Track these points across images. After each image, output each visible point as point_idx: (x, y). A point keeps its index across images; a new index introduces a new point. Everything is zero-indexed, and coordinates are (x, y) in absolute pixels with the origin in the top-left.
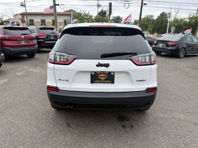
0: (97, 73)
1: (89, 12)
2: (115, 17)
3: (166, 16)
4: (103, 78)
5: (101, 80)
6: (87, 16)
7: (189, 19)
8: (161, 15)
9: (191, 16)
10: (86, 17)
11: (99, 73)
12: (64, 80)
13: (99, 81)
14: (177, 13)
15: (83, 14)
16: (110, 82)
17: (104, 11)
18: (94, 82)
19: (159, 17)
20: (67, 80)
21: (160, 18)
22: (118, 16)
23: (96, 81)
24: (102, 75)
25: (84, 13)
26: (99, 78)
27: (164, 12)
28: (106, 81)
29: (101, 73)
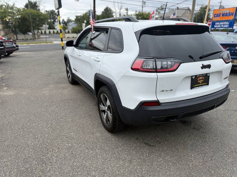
0: (197, 76)
1: (14, 4)
2: (49, 12)
3: (110, 12)
4: (200, 81)
5: (199, 83)
6: (12, 8)
7: (136, 16)
8: (105, 10)
9: (137, 13)
10: (10, 9)
11: (199, 76)
12: (167, 91)
13: (198, 85)
14: (121, 8)
15: (5, 6)
16: (206, 84)
17: (33, 3)
18: (193, 88)
19: (103, 12)
20: (171, 90)
21: (104, 14)
22: (52, 10)
23: (195, 86)
24: (200, 78)
25: (7, 4)
26: (198, 81)
27: (108, 7)
28: (203, 84)
29: (200, 76)
